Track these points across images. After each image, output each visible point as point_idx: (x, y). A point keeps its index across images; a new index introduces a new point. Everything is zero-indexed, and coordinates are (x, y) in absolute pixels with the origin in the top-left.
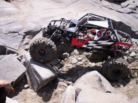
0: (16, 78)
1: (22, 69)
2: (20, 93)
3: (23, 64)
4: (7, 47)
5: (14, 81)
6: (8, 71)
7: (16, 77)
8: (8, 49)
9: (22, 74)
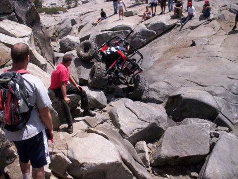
0: (186, 155)
1: (203, 150)
2: (181, 176)
3: (210, 144)
4: (220, 113)
5: (180, 156)
6: (185, 142)
7: (186, 153)
8: (220, 115)
9: (197, 155)
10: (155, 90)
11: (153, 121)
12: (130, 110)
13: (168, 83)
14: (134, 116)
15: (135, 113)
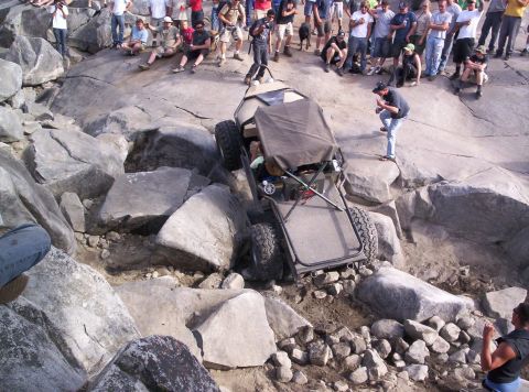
10: (118, 121)
11: (98, 162)
12: (58, 141)
13: (143, 110)
14: (64, 151)
15: (66, 148)
